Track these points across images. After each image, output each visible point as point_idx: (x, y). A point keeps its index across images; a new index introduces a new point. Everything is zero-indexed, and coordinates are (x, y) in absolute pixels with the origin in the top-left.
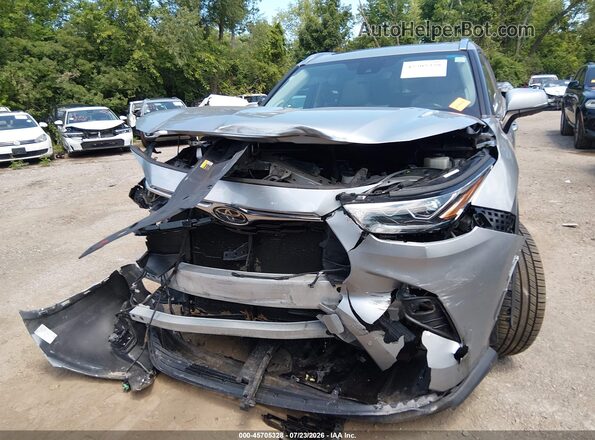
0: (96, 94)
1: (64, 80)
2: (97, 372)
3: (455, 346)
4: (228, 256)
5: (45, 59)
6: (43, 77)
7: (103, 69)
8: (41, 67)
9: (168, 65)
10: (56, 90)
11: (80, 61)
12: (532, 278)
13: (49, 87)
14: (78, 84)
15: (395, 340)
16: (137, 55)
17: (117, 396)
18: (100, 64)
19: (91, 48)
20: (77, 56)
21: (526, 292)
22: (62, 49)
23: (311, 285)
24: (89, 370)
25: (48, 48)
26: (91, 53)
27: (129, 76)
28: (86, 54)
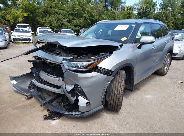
0: (72, 26)
1: (64, 21)
2: (23, 93)
3: (86, 101)
4: (48, 70)
5: (61, 15)
6: (59, 20)
7: (75, 19)
8: (59, 17)
9: (93, 19)
10: (62, 24)
11: (70, 16)
12: (119, 89)
13: (60, 23)
14: (68, 22)
15: (74, 97)
16: (85, 15)
17: (24, 98)
18: (75, 17)
19: (73, 13)
20: (69, 15)
21: (116, 93)
22: (65, 12)
23: (59, 80)
24: (21, 92)
25: (62, 12)
26: (73, 14)
27: (82, 21)
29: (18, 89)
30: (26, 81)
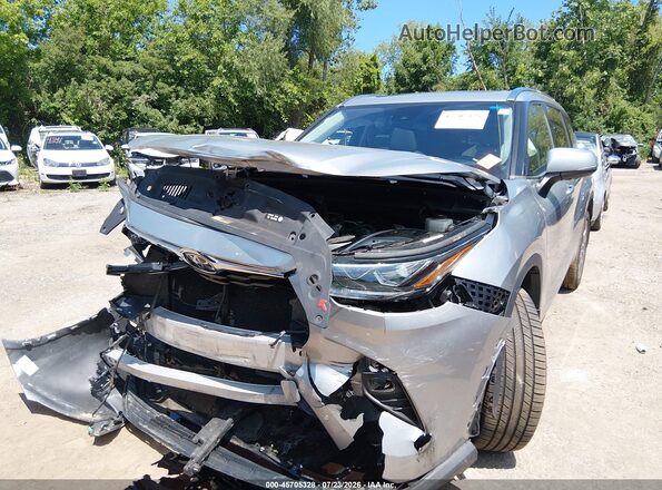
0: (171, 120)
1: (140, 104)
2: (71, 410)
3: (416, 433)
4: (202, 305)
5: (124, 79)
6: (118, 98)
7: (182, 93)
8: (118, 86)
9: (249, 94)
10: (130, 113)
11: (160, 84)
12: (529, 365)
13: (125, 109)
14: (154, 107)
16: (217, 82)
17: (81, 437)
18: (179, 88)
19: (172, 71)
20: (156, 79)
21: (520, 380)
22: (142, 70)
23: (272, 346)
24: (63, 408)
25: (127, 67)
26: (171, 76)
27: (207, 103)
28: (166, 77)
29: (45, 394)
30: (79, 355)
